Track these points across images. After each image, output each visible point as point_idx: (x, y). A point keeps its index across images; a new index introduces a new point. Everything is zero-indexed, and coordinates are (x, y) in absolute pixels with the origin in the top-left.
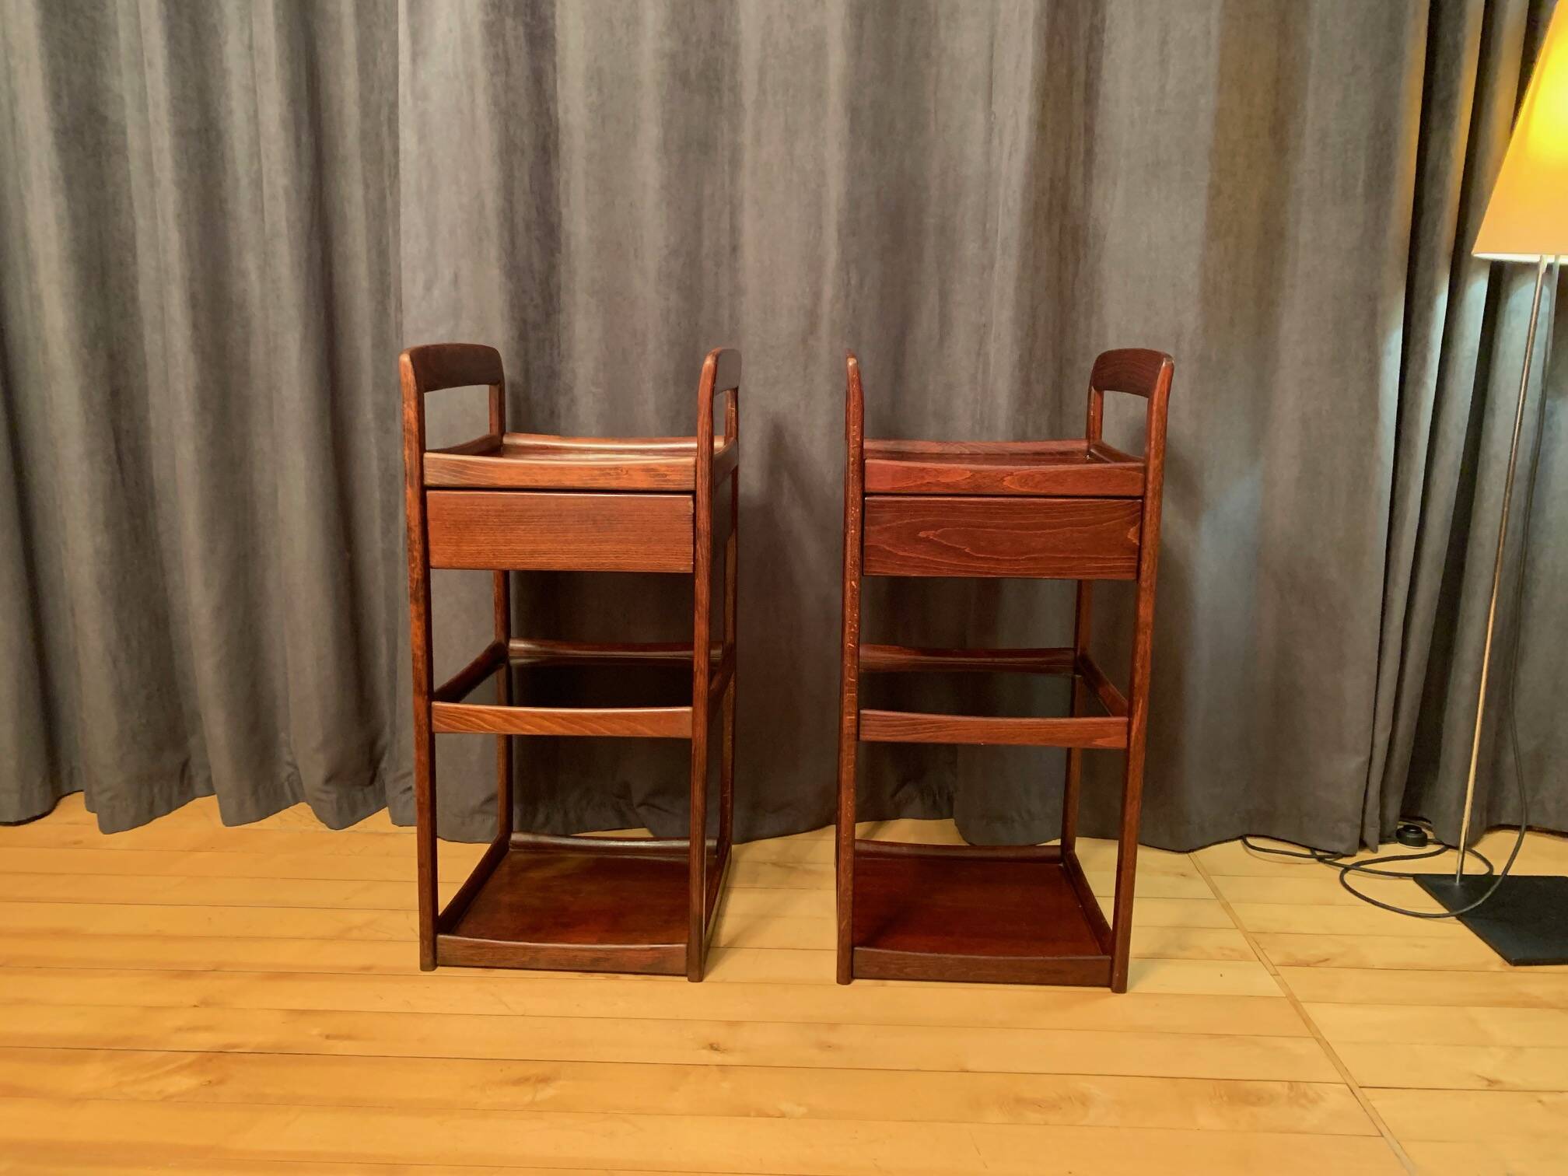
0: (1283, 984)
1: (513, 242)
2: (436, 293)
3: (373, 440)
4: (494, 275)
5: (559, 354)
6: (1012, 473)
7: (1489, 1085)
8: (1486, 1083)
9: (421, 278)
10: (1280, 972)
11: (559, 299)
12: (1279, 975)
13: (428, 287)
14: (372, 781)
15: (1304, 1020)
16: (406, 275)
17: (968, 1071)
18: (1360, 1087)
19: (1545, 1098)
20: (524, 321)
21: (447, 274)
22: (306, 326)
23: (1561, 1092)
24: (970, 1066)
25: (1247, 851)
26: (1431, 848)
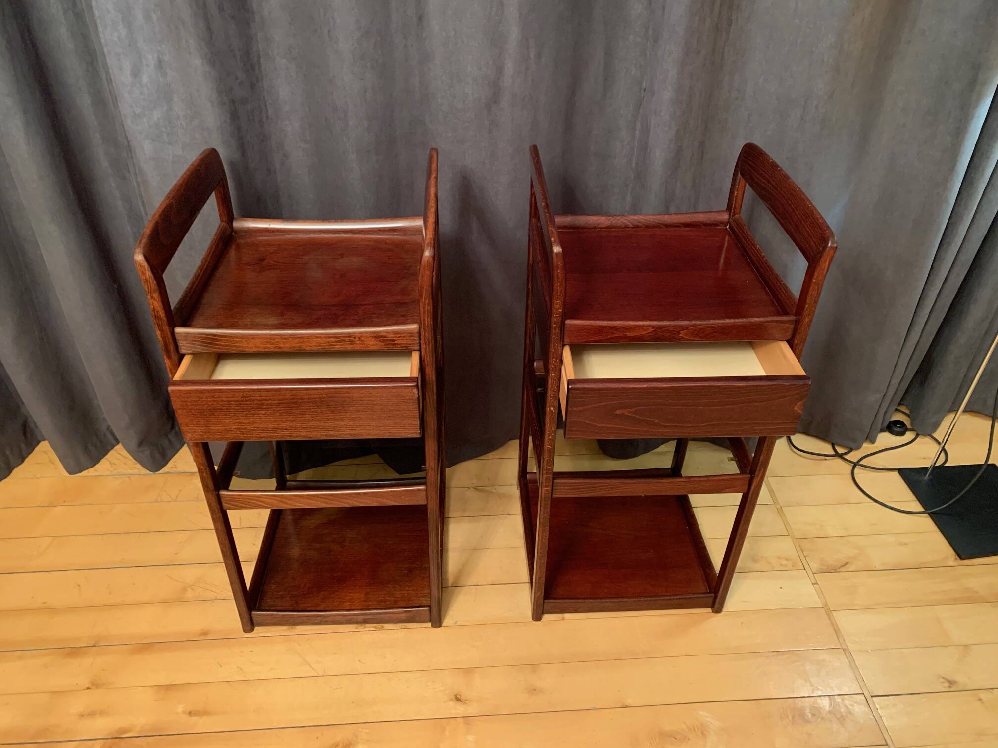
0: (821, 593)
1: (209, 29)
2: (145, 79)
3: (113, 185)
4: (197, 62)
5: (267, 117)
6: (688, 328)
7: (950, 687)
8: (947, 684)
9: (127, 65)
10: (819, 583)
11: (260, 67)
12: (817, 584)
13: (136, 73)
14: (173, 427)
15: (835, 630)
16: (112, 62)
17: (627, 707)
18: (872, 696)
19: (983, 695)
20: (233, 102)
21: (151, 59)
22: (25, 112)
23: (992, 689)
24: (629, 702)
25: (792, 450)
26: (909, 436)
